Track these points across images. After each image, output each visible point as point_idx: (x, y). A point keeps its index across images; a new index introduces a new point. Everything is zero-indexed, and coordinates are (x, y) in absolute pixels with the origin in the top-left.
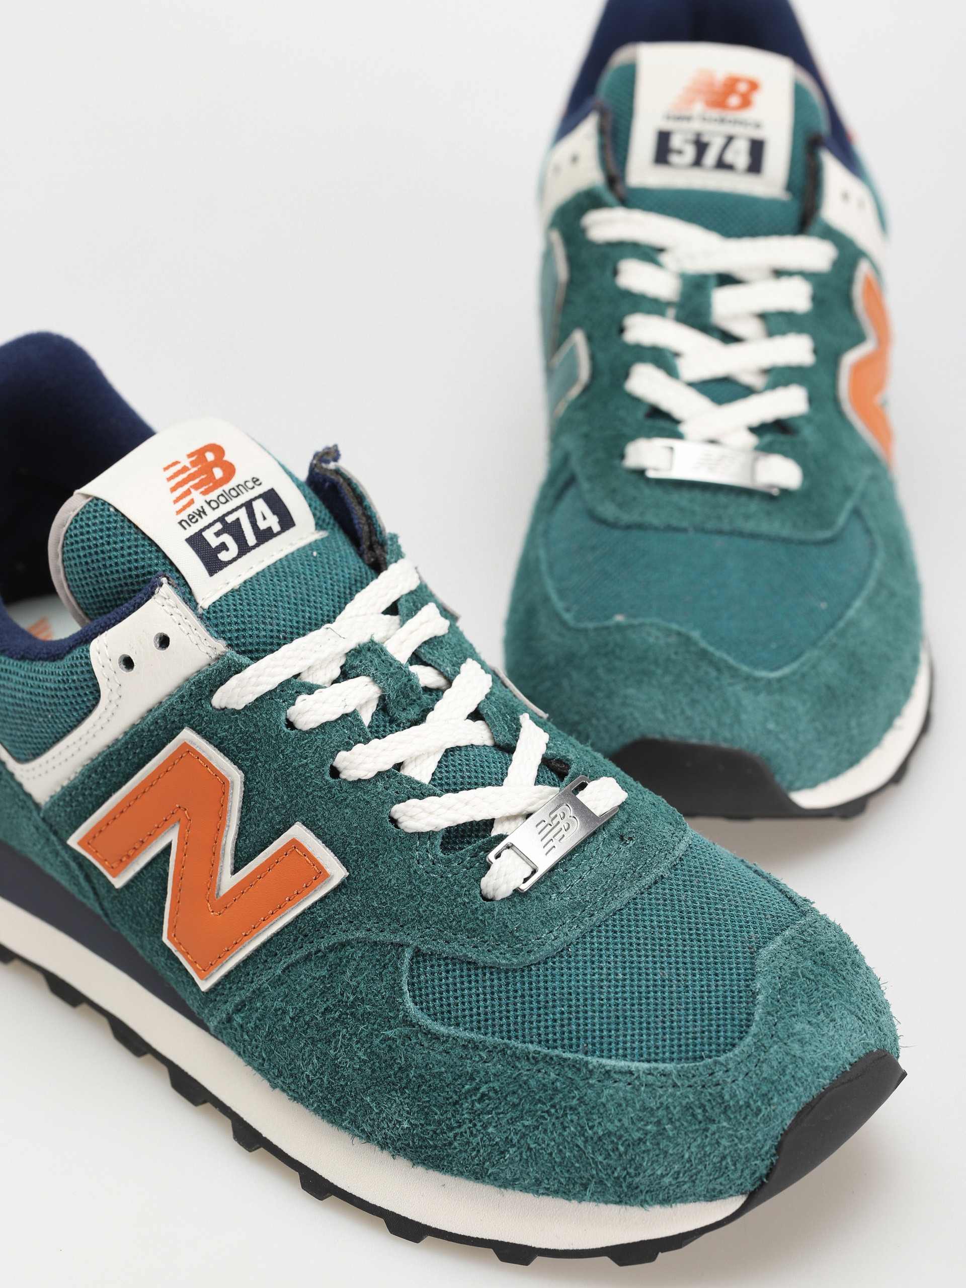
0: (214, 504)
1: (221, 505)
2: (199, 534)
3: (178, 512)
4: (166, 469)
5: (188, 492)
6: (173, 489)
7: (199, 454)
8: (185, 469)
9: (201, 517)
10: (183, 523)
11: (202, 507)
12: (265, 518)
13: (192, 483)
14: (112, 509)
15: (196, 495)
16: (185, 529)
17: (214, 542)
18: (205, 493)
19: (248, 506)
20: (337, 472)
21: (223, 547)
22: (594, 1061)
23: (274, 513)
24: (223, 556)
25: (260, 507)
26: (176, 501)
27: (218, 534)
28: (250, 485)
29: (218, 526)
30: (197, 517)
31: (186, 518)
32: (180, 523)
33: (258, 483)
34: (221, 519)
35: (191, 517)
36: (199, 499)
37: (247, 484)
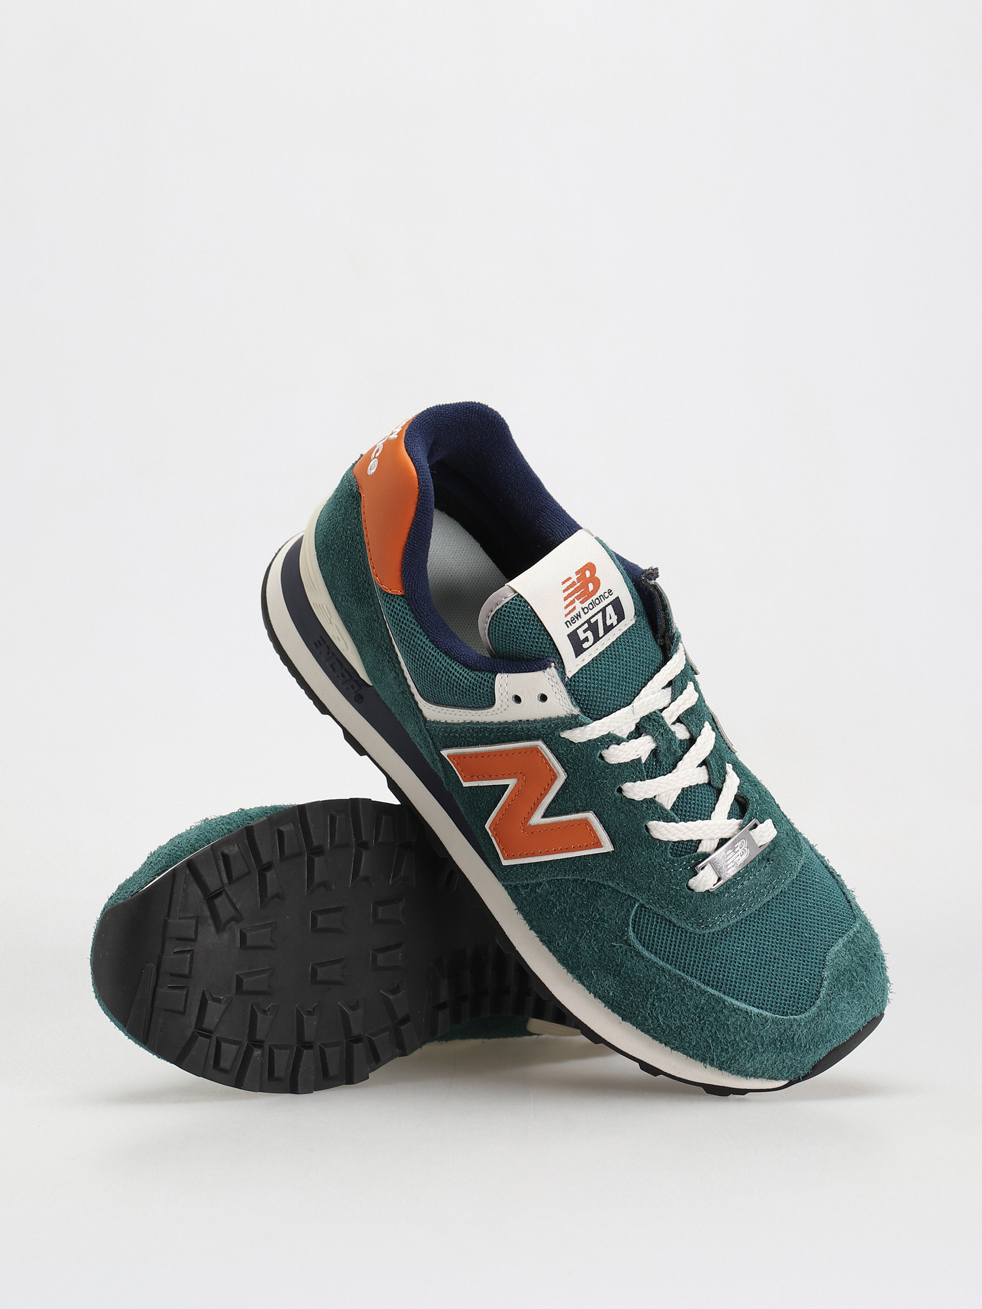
0: (586, 610)
1: (589, 610)
2: (575, 631)
3: (566, 615)
4: (563, 583)
5: (573, 602)
6: (566, 599)
7: (581, 572)
8: (574, 584)
9: (578, 619)
10: (568, 623)
11: (579, 612)
12: (611, 618)
13: (576, 595)
14: (529, 607)
15: (577, 603)
16: (568, 627)
17: (582, 636)
18: (582, 602)
19: (603, 610)
20: (655, 587)
21: (587, 639)
22: (729, 999)
23: (616, 614)
24: (585, 645)
25: (610, 610)
26: (566, 608)
27: (585, 631)
28: (607, 595)
29: (586, 626)
30: (576, 619)
31: (570, 620)
32: (566, 623)
33: (610, 593)
34: (588, 621)
35: (572, 619)
36: (578, 605)
37: (605, 594)
